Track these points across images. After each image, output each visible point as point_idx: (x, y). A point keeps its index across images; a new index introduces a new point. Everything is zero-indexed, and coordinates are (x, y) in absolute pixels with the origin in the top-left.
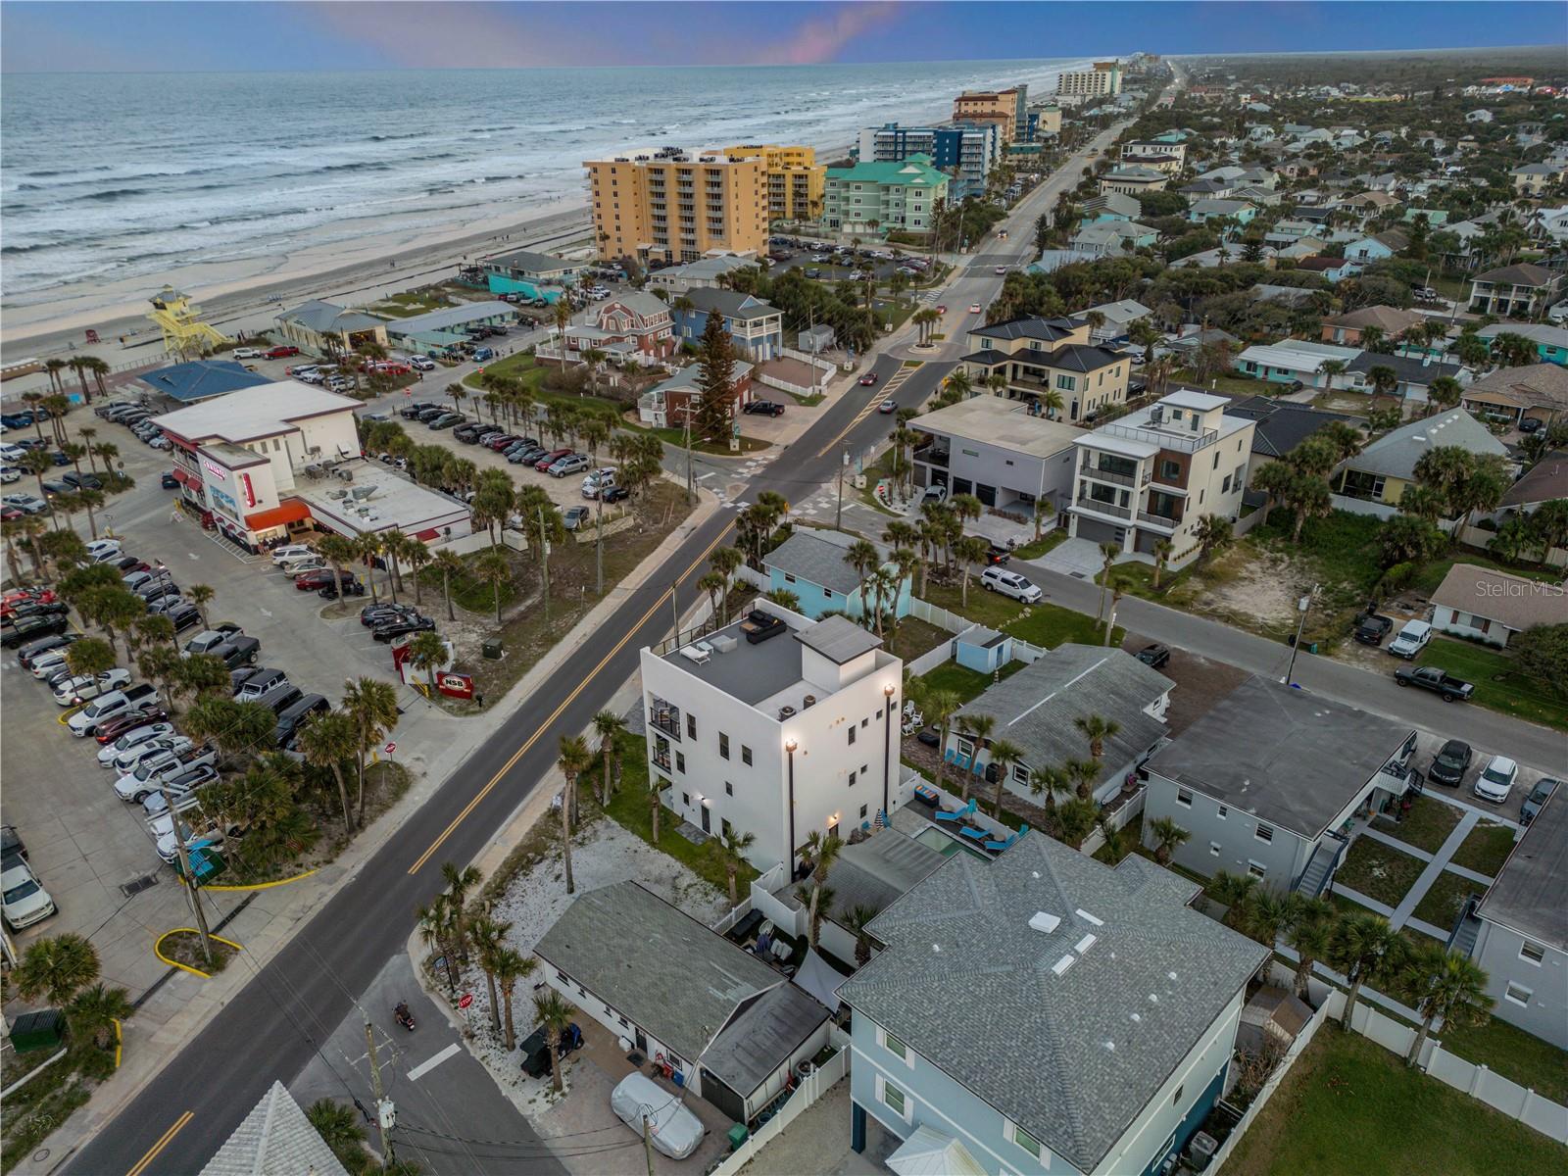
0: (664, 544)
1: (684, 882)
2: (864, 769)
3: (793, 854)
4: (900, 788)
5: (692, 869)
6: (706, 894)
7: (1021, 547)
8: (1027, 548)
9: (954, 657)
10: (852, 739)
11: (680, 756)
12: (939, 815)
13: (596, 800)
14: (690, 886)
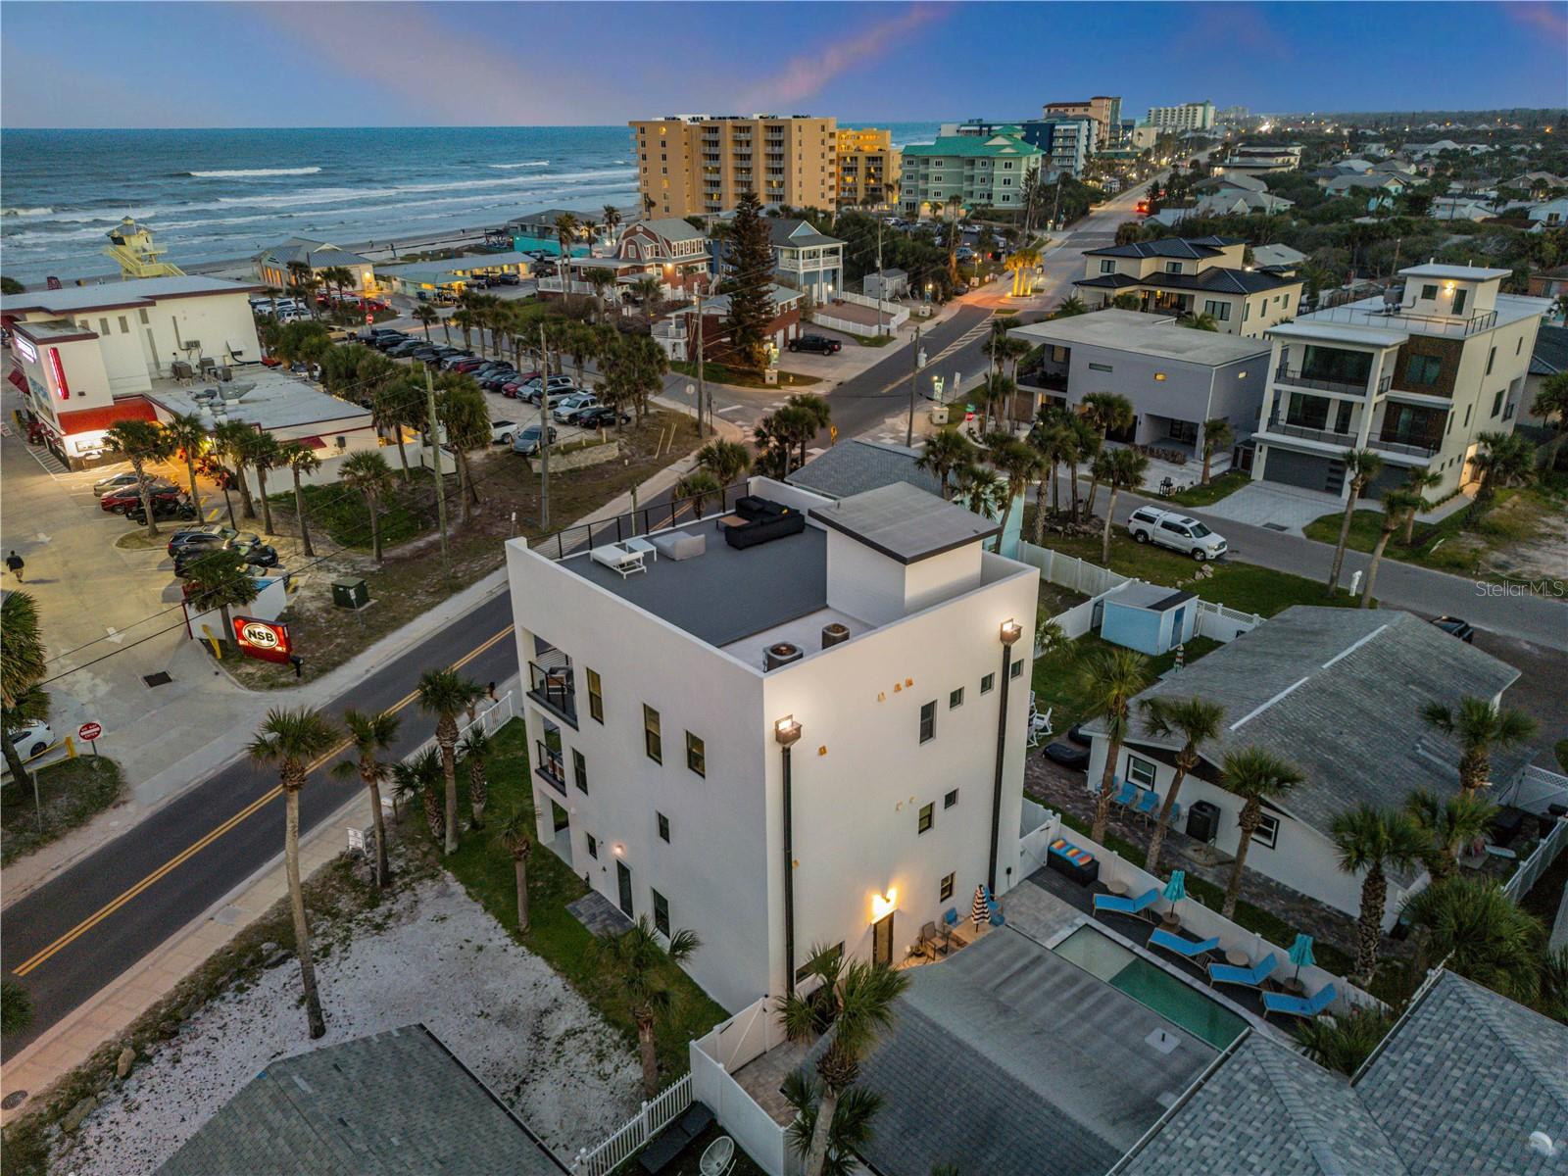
0: (656, 477)
1: (559, 1025)
2: (951, 799)
3: (792, 976)
4: (1018, 843)
5: (584, 993)
6: (601, 1057)
7: (1181, 490)
8: (1191, 492)
9: (1096, 629)
10: (927, 731)
11: (580, 760)
12: (1100, 902)
13: (433, 841)
14: (571, 1033)
